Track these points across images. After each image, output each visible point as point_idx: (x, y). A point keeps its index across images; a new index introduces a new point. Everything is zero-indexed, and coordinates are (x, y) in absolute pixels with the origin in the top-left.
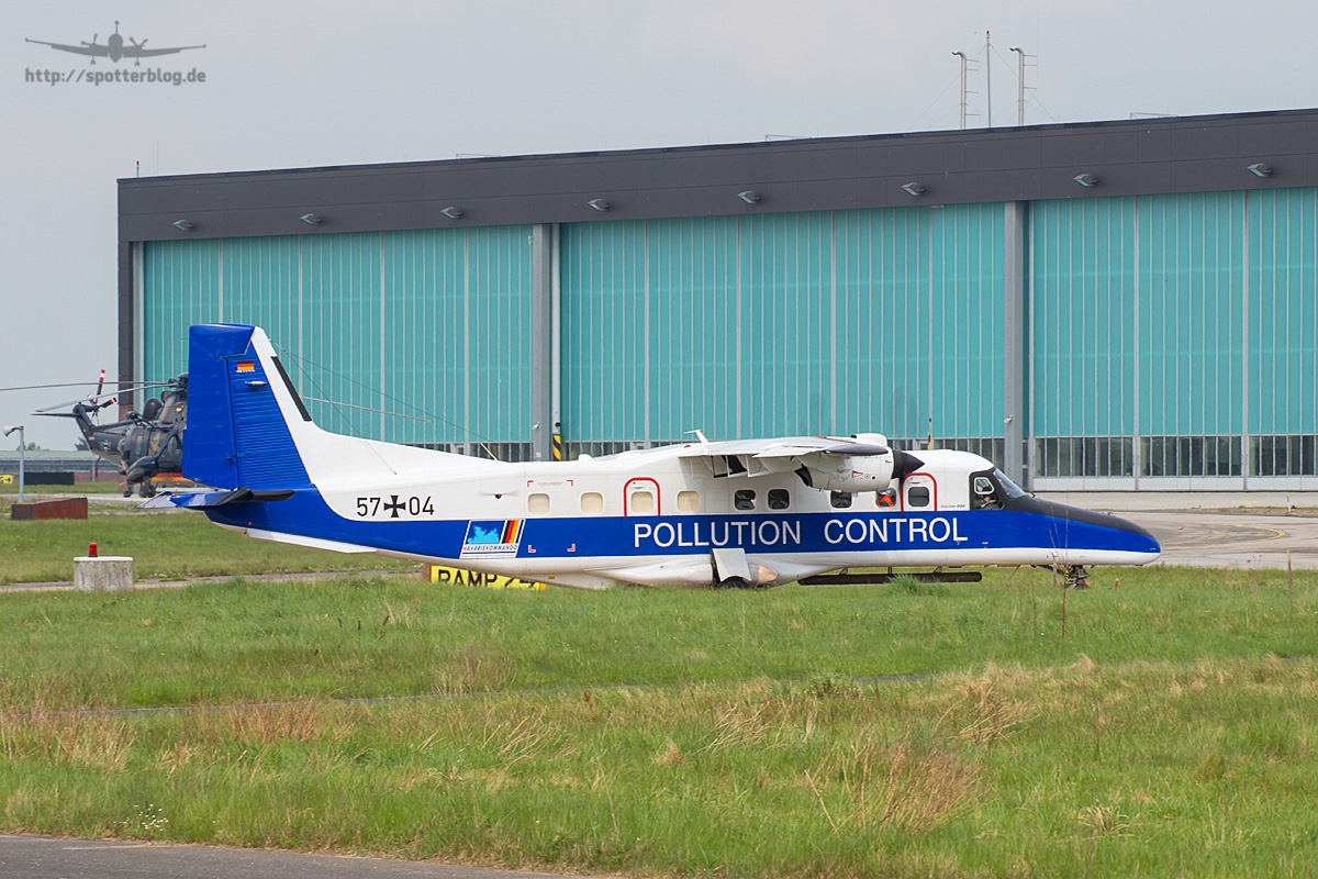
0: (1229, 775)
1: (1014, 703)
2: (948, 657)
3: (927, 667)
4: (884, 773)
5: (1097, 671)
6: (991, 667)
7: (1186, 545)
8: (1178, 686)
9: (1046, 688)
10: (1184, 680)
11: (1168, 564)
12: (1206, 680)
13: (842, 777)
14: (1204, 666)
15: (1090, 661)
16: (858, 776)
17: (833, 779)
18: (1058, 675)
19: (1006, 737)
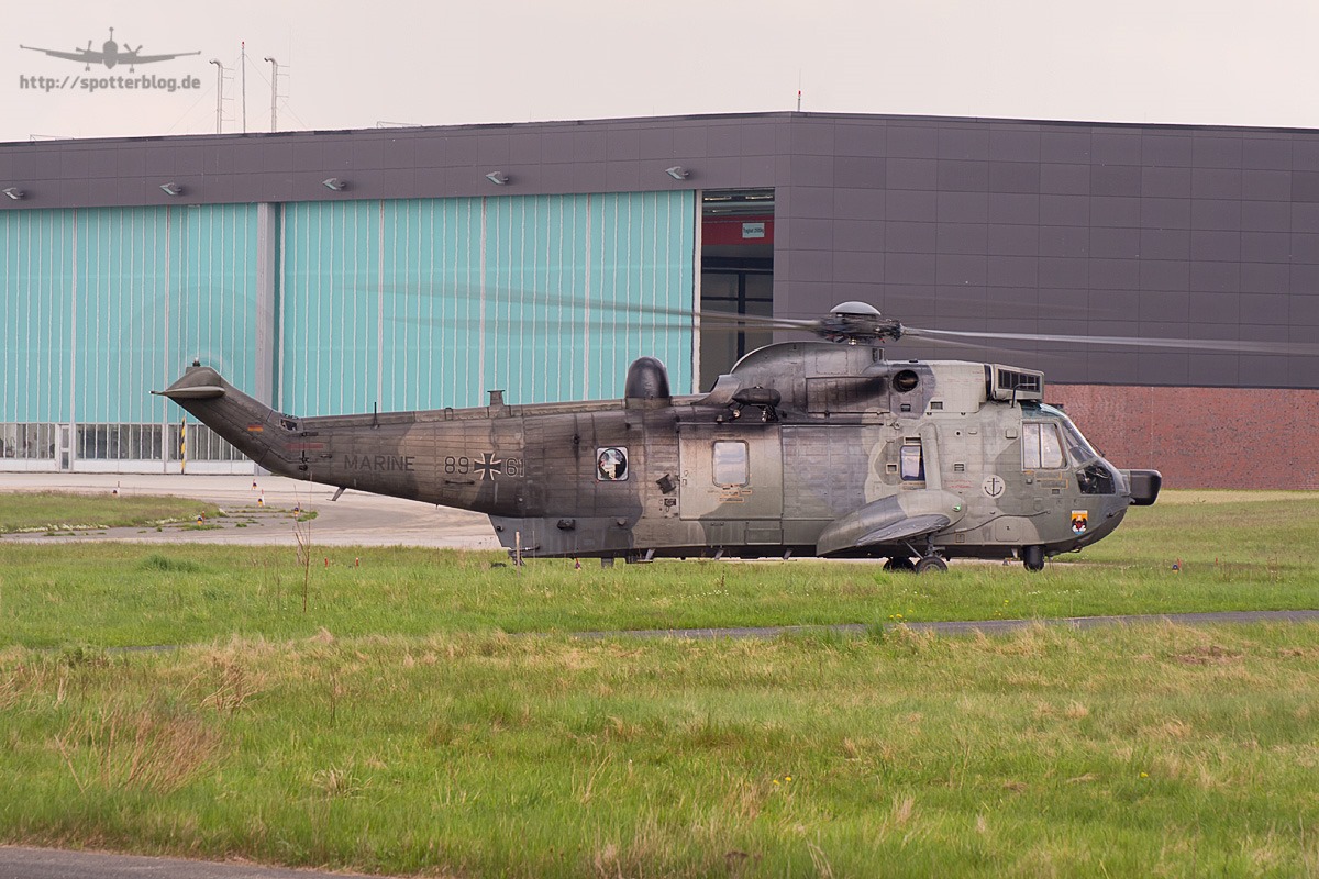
0: (456, 742)
1: (256, 672)
2: (195, 629)
3: (175, 638)
4: (130, 737)
5: (335, 643)
6: (235, 638)
7: (423, 527)
8: (411, 659)
9: (287, 660)
10: (417, 653)
11: (405, 545)
12: (438, 653)
13: (90, 742)
14: (436, 640)
15: (328, 634)
16: (104, 740)
17: (82, 742)
18: (298, 647)
19: (249, 705)
